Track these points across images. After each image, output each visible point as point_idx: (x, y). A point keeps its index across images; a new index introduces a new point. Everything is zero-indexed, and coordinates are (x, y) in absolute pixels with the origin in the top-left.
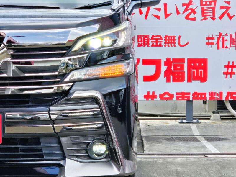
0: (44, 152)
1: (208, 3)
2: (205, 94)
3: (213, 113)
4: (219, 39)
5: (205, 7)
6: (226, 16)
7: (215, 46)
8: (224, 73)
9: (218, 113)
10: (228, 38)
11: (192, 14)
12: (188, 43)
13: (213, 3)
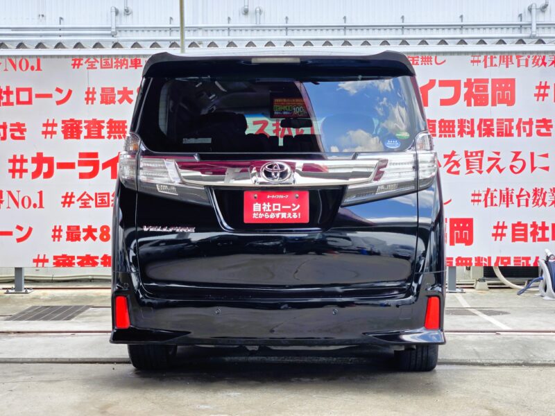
1: (474, 154)
2: (470, 259)
3: (479, 280)
4: (486, 195)
5: (470, 158)
6: (495, 169)
7: (483, 203)
8: (493, 235)
9: (484, 281)
10: (497, 194)
11: (455, 167)
12: (450, 201)
13: (479, 154)
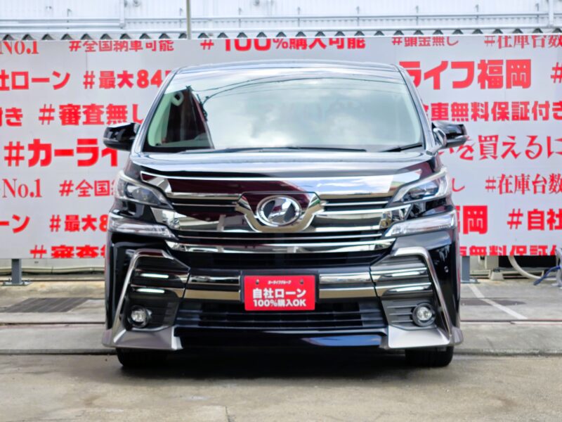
0: (363, 319)
1: (488, 139)
2: (485, 248)
3: (494, 270)
4: (501, 182)
5: (484, 143)
6: (510, 154)
7: (497, 190)
8: (509, 223)
10: (512, 180)
12: (463, 188)
13: (494, 139)
